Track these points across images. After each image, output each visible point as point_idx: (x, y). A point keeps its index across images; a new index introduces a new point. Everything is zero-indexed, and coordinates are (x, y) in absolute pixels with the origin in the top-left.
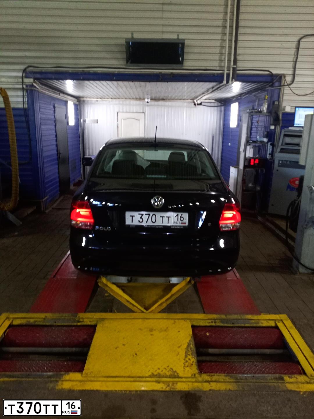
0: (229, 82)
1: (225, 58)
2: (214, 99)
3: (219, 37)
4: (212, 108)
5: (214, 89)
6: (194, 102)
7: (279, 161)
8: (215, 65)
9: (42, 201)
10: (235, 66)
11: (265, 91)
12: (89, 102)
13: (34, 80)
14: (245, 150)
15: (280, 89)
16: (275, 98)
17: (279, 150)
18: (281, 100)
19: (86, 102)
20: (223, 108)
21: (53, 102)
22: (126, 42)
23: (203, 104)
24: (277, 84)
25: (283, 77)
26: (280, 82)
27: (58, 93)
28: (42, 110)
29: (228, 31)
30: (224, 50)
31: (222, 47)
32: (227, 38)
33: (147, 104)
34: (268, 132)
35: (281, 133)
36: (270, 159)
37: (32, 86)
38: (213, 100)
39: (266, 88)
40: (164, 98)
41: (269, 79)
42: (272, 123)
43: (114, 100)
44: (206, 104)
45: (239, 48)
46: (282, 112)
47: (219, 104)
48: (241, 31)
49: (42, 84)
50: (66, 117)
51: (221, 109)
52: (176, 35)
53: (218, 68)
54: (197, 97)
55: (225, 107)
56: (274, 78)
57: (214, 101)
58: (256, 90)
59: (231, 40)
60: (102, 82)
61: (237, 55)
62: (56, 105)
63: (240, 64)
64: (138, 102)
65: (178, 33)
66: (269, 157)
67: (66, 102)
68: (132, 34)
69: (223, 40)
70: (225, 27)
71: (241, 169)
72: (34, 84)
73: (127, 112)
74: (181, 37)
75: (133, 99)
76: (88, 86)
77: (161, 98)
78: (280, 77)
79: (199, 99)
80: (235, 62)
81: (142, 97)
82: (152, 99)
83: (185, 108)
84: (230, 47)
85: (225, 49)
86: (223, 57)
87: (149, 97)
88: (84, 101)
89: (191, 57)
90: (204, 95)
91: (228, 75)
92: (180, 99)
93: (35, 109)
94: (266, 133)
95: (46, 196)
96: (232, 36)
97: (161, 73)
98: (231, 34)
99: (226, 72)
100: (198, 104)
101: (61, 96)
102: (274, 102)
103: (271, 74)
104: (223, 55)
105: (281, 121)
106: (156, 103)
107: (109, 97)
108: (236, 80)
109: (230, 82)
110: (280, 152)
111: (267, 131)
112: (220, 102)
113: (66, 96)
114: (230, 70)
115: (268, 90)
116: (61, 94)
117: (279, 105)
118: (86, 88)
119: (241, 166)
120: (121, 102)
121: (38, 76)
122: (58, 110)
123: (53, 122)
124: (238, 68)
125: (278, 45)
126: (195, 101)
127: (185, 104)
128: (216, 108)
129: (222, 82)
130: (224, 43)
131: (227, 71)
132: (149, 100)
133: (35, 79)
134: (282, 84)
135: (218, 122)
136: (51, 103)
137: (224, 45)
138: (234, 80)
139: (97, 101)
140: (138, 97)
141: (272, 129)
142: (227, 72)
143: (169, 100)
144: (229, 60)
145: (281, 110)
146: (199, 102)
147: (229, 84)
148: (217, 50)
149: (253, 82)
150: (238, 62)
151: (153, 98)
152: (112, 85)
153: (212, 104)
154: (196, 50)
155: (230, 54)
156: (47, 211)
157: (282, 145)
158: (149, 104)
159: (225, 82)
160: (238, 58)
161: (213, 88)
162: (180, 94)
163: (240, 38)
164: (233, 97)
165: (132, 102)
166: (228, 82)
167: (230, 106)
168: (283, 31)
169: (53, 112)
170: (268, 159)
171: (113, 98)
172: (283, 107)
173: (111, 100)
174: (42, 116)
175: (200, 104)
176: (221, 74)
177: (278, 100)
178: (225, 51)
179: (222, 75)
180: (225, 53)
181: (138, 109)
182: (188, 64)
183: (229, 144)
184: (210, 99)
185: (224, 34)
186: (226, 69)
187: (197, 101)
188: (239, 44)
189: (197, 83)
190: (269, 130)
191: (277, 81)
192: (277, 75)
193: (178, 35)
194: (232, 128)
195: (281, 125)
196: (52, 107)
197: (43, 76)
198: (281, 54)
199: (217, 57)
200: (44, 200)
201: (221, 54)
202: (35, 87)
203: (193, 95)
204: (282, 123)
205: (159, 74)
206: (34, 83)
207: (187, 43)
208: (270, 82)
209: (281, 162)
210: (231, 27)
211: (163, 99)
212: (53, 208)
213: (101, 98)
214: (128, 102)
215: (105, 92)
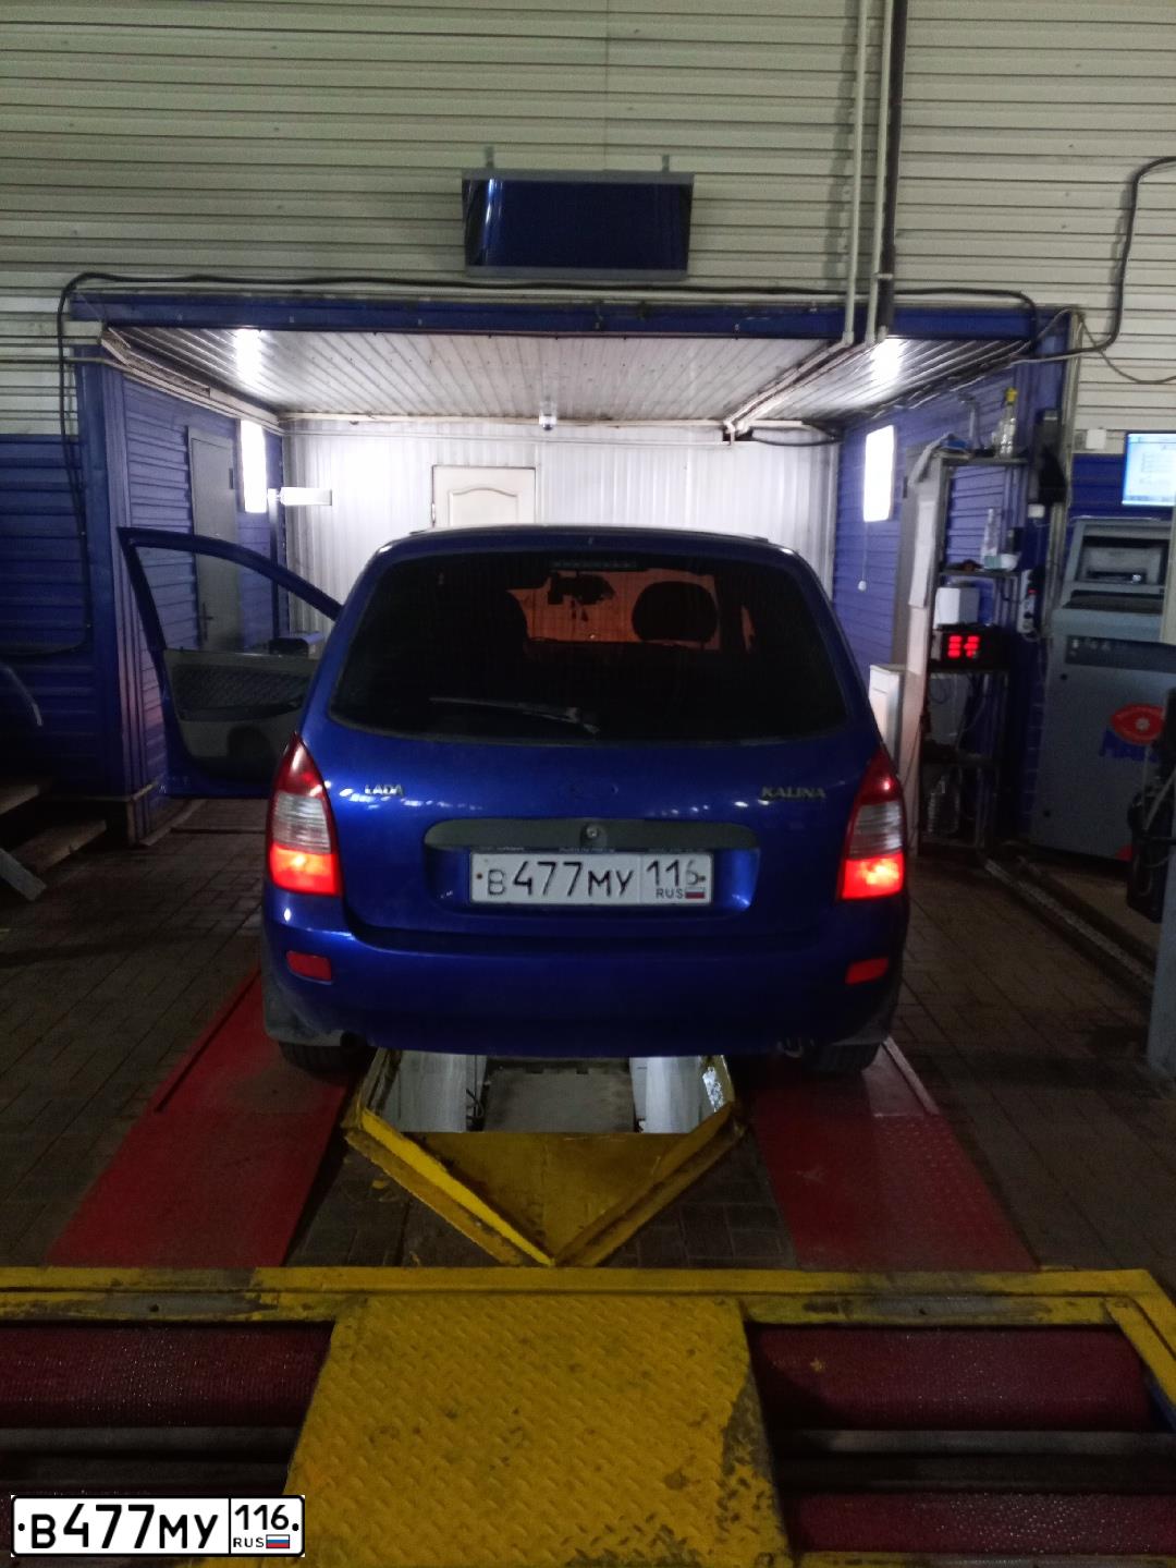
0: (867, 337)
1: (848, 247)
2: (799, 415)
3: (824, 165)
4: (793, 451)
5: (804, 369)
6: (724, 429)
7: (1070, 638)
8: (810, 271)
9: (133, 803)
10: (889, 276)
11: (1004, 374)
12: (325, 427)
13: (105, 329)
14: (930, 603)
15: (1065, 362)
16: (1047, 398)
17: (1065, 598)
18: (1067, 405)
19: (312, 426)
20: (833, 450)
21: (181, 421)
22: (465, 184)
23: (756, 434)
24: (1050, 344)
25: (1074, 319)
26: (1065, 336)
27: (203, 389)
28: (134, 447)
29: (858, 141)
30: (844, 215)
31: (837, 204)
32: (856, 167)
33: (544, 434)
34: (1018, 531)
35: (1070, 532)
36: (1028, 635)
37: (98, 350)
38: (795, 419)
39: (1006, 362)
40: (611, 412)
41: (1020, 327)
42: (1034, 494)
43: (421, 420)
44: (770, 436)
45: (904, 208)
46: (1073, 452)
47: (820, 436)
48: (908, 141)
49: (137, 347)
50: (235, 481)
51: (826, 453)
52: (659, 158)
53: (822, 285)
54: (733, 410)
55: (841, 448)
56: (1041, 322)
57: (798, 424)
58: (966, 373)
59: (870, 178)
60: (370, 336)
61: (895, 233)
62: (193, 434)
63: (909, 271)
64: (510, 429)
65: (667, 150)
66: (1025, 627)
67: (233, 427)
68: (489, 153)
69: (841, 178)
70: (847, 127)
71: (914, 676)
72: (106, 344)
73: (467, 466)
74: (679, 165)
75: (492, 415)
76: (319, 359)
77: (598, 412)
78: (1064, 319)
79: (745, 415)
80: (888, 261)
81: (525, 408)
82: (562, 417)
83: (690, 453)
84: (868, 205)
85: (851, 211)
86: (842, 242)
87: (554, 405)
88: (304, 423)
89: (719, 240)
90: (763, 396)
91: (861, 311)
92: (673, 418)
93: (108, 440)
94: (1011, 534)
95: (149, 782)
96: (875, 159)
97: (600, 301)
98: (870, 153)
99: (852, 299)
100: (742, 437)
101: (216, 401)
102: (1040, 415)
103: (1027, 306)
104: (840, 236)
105: (1070, 489)
106: (580, 432)
107: (401, 407)
108: (893, 331)
109: (870, 336)
110: (1071, 605)
111: (1013, 525)
112: (821, 428)
113: (233, 401)
114: (867, 293)
115: (1014, 371)
116: (215, 394)
117: (1060, 429)
118: (311, 368)
119: (916, 662)
120: (446, 429)
121: (123, 312)
122: (199, 452)
123: (181, 495)
124: (899, 286)
125: (1057, 195)
126: (728, 423)
127: (689, 434)
128: (806, 451)
129: (836, 336)
130: (846, 188)
131: (858, 293)
132: (553, 421)
133: (110, 323)
134: (1073, 345)
135: (817, 502)
136: (173, 423)
137: (845, 198)
138: (883, 329)
139: (355, 423)
140: (510, 408)
141: (1037, 519)
142: (859, 297)
143: (627, 419)
144: (865, 254)
145: (1069, 446)
146: (743, 427)
147: (863, 345)
148: (819, 216)
149: (960, 338)
150: (898, 259)
151: (570, 411)
152: (409, 354)
153: (793, 437)
154: (733, 215)
155: (867, 230)
156: (150, 842)
157: (1077, 578)
158: (553, 434)
159: (849, 337)
160: (900, 243)
161: (800, 365)
162: (670, 395)
163: (905, 168)
164: (874, 407)
165: (489, 427)
166: (860, 338)
167: (861, 441)
168: (1071, 142)
169: (181, 458)
170: (1020, 634)
171: (415, 411)
172: (1075, 433)
173: (407, 419)
174: (138, 469)
175: (747, 436)
176: (832, 304)
177: (1058, 407)
178: (851, 220)
179: (838, 312)
180: (850, 228)
181: (512, 454)
182: (703, 268)
183: (862, 586)
184: (785, 414)
185: (845, 154)
186: (852, 289)
187: (735, 423)
188: (905, 192)
189: (742, 342)
190: (1022, 524)
191: (1050, 334)
192: (1050, 312)
193: (666, 159)
194: (872, 525)
195: (1069, 505)
196: (178, 439)
197: (138, 315)
198: (1064, 231)
199: (818, 242)
200: (136, 797)
201: (834, 229)
202: (112, 357)
203: (722, 398)
204: (1075, 497)
205: (593, 306)
206: (105, 339)
207: (700, 187)
208: (1025, 340)
209: (1076, 644)
210: (872, 126)
211: (606, 418)
212: (173, 831)
213: (368, 414)
214: (472, 426)
215: (384, 384)
